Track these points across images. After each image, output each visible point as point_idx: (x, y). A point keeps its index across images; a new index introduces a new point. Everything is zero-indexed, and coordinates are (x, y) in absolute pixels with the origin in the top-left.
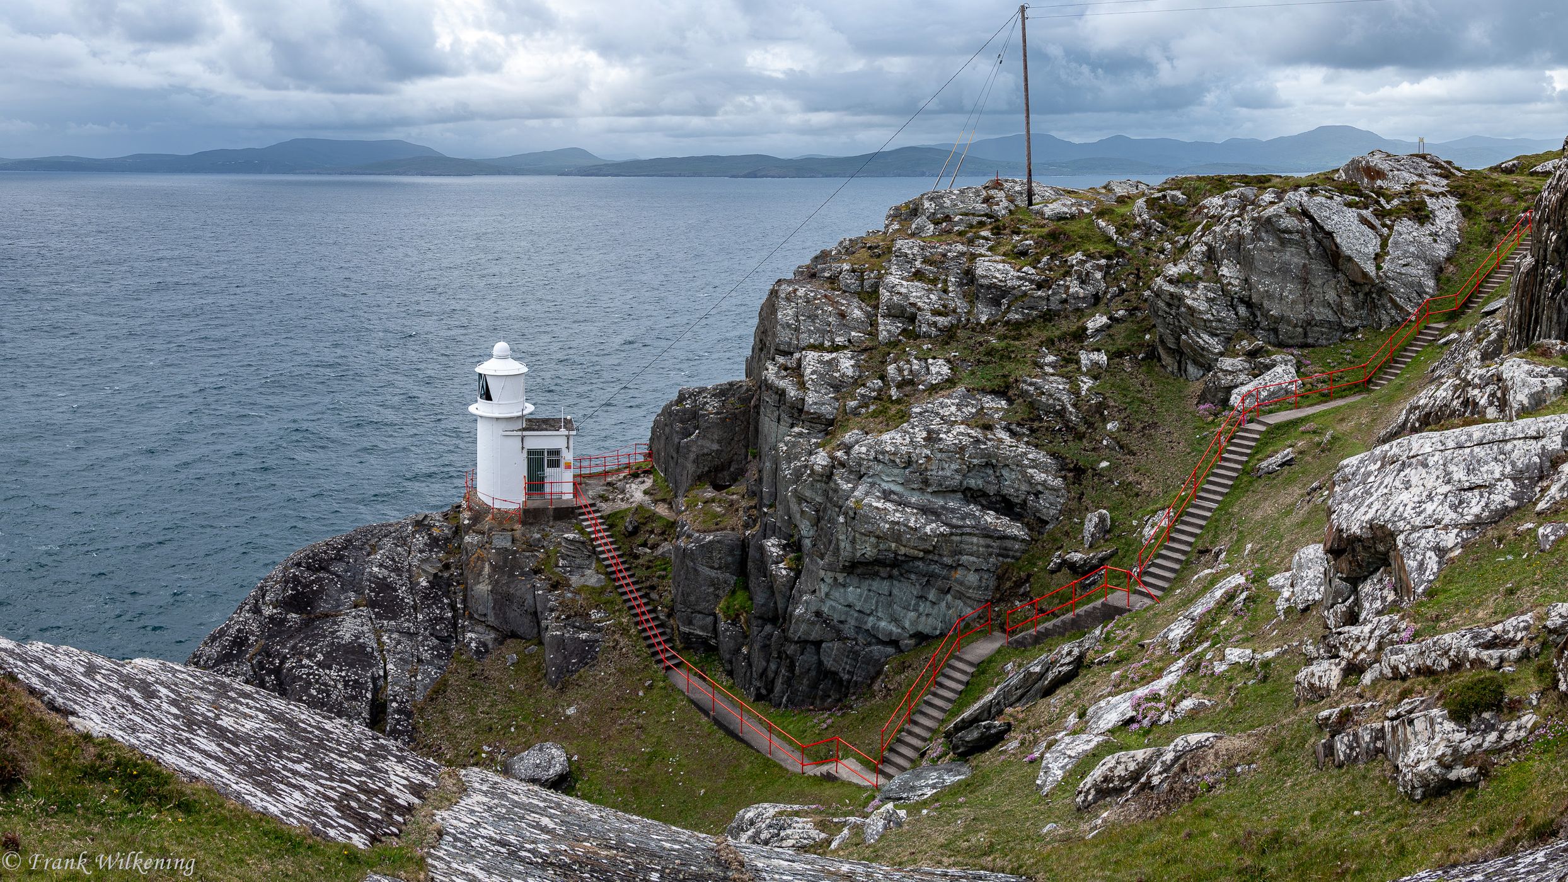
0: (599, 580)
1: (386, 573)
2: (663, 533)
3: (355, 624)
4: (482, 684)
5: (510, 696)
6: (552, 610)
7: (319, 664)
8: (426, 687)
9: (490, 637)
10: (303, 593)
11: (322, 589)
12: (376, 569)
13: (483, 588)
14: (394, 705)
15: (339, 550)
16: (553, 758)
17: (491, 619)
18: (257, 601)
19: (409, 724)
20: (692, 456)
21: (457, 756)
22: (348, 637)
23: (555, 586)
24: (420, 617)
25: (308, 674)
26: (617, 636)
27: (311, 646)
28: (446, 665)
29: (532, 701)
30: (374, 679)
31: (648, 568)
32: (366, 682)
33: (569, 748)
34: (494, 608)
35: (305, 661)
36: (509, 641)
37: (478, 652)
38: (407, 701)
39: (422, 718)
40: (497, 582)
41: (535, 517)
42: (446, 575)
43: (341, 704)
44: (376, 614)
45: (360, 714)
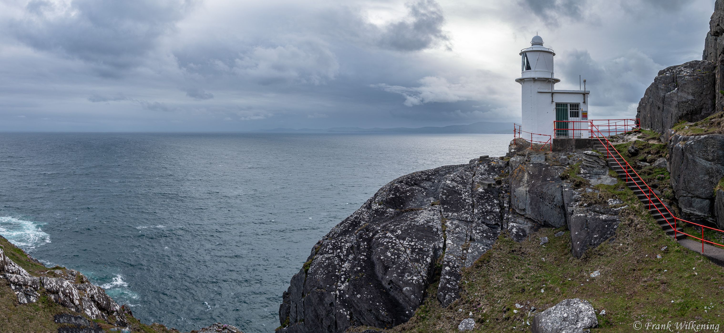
0: (613, 181)
1: (455, 184)
2: (658, 152)
3: (429, 214)
4: (519, 257)
5: (541, 266)
6: (577, 201)
7: (398, 237)
8: (474, 258)
9: (527, 226)
10: (399, 197)
11: (413, 195)
12: (448, 182)
13: (522, 189)
14: (447, 268)
15: (429, 175)
16: (581, 312)
17: (529, 213)
18: (371, 202)
19: (457, 284)
20: (675, 103)
21: (492, 311)
22: (422, 221)
23: (578, 185)
24: (476, 211)
25: (388, 242)
26: (631, 217)
27: (395, 225)
28: (492, 244)
29: (560, 269)
30: (435, 250)
31: (649, 174)
32: (428, 251)
33: (596, 303)
34: (531, 204)
35: (389, 234)
36: (542, 229)
37: (517, 235)
38: (458, 266)
39: (468, 280)
40: (533, 185)
41: (562, 146)
42: (498, 187)
43: (407, 263)
44: (445, 209)
45: (419, 272)
